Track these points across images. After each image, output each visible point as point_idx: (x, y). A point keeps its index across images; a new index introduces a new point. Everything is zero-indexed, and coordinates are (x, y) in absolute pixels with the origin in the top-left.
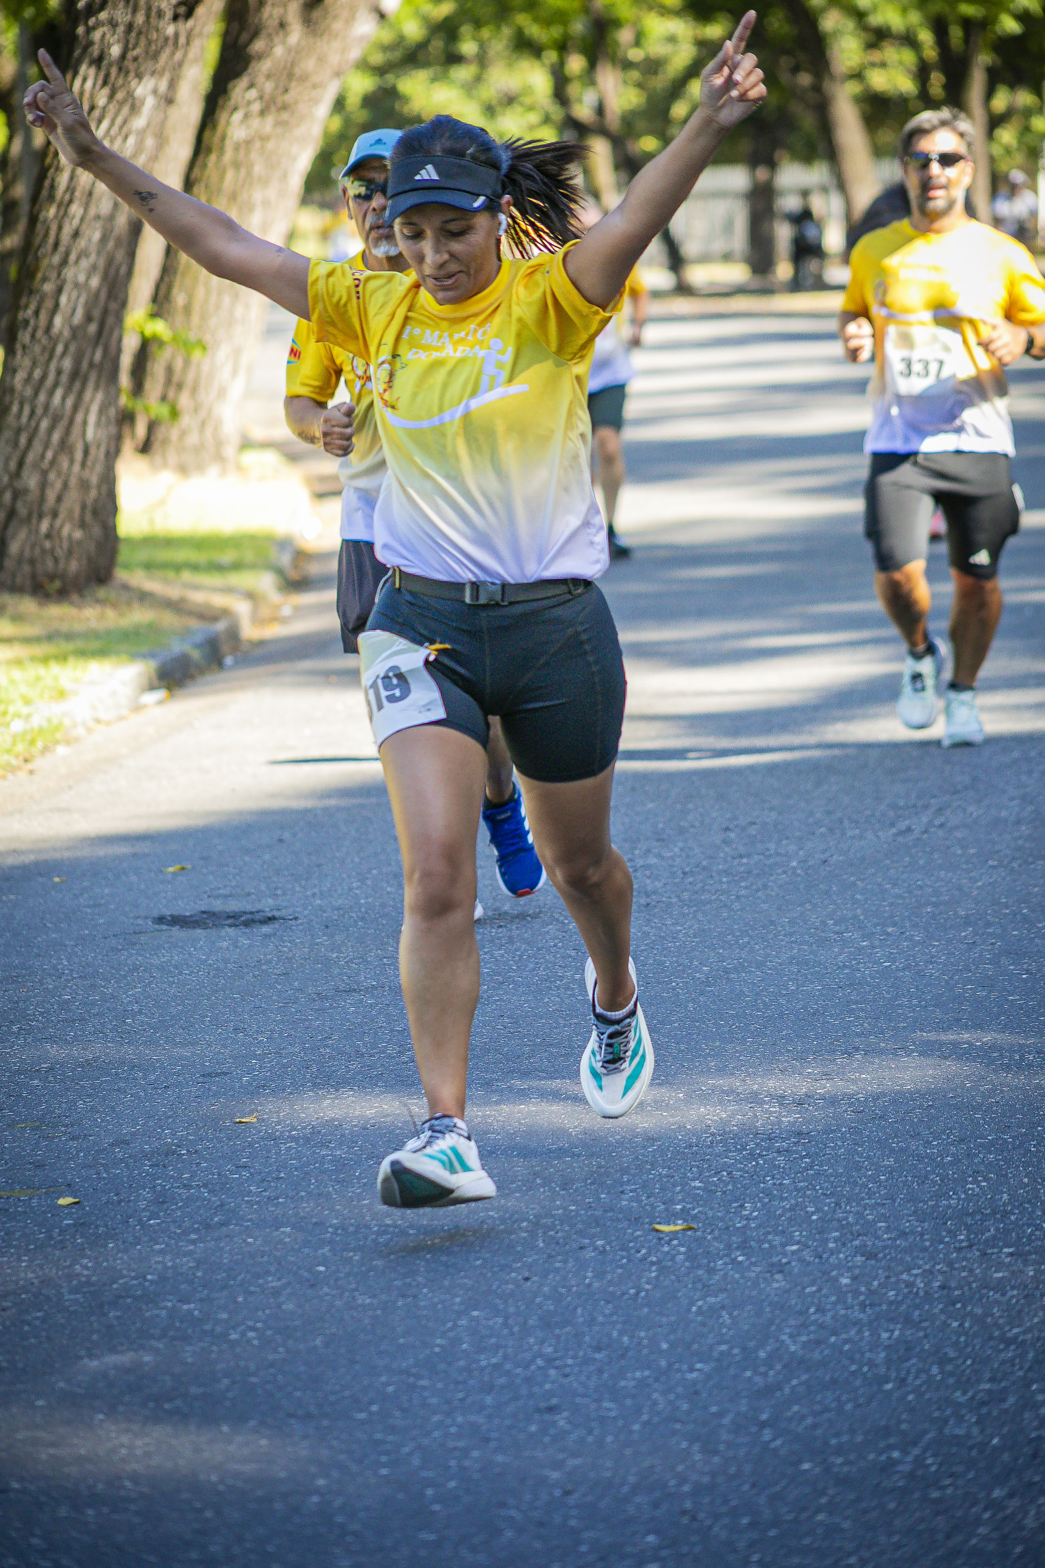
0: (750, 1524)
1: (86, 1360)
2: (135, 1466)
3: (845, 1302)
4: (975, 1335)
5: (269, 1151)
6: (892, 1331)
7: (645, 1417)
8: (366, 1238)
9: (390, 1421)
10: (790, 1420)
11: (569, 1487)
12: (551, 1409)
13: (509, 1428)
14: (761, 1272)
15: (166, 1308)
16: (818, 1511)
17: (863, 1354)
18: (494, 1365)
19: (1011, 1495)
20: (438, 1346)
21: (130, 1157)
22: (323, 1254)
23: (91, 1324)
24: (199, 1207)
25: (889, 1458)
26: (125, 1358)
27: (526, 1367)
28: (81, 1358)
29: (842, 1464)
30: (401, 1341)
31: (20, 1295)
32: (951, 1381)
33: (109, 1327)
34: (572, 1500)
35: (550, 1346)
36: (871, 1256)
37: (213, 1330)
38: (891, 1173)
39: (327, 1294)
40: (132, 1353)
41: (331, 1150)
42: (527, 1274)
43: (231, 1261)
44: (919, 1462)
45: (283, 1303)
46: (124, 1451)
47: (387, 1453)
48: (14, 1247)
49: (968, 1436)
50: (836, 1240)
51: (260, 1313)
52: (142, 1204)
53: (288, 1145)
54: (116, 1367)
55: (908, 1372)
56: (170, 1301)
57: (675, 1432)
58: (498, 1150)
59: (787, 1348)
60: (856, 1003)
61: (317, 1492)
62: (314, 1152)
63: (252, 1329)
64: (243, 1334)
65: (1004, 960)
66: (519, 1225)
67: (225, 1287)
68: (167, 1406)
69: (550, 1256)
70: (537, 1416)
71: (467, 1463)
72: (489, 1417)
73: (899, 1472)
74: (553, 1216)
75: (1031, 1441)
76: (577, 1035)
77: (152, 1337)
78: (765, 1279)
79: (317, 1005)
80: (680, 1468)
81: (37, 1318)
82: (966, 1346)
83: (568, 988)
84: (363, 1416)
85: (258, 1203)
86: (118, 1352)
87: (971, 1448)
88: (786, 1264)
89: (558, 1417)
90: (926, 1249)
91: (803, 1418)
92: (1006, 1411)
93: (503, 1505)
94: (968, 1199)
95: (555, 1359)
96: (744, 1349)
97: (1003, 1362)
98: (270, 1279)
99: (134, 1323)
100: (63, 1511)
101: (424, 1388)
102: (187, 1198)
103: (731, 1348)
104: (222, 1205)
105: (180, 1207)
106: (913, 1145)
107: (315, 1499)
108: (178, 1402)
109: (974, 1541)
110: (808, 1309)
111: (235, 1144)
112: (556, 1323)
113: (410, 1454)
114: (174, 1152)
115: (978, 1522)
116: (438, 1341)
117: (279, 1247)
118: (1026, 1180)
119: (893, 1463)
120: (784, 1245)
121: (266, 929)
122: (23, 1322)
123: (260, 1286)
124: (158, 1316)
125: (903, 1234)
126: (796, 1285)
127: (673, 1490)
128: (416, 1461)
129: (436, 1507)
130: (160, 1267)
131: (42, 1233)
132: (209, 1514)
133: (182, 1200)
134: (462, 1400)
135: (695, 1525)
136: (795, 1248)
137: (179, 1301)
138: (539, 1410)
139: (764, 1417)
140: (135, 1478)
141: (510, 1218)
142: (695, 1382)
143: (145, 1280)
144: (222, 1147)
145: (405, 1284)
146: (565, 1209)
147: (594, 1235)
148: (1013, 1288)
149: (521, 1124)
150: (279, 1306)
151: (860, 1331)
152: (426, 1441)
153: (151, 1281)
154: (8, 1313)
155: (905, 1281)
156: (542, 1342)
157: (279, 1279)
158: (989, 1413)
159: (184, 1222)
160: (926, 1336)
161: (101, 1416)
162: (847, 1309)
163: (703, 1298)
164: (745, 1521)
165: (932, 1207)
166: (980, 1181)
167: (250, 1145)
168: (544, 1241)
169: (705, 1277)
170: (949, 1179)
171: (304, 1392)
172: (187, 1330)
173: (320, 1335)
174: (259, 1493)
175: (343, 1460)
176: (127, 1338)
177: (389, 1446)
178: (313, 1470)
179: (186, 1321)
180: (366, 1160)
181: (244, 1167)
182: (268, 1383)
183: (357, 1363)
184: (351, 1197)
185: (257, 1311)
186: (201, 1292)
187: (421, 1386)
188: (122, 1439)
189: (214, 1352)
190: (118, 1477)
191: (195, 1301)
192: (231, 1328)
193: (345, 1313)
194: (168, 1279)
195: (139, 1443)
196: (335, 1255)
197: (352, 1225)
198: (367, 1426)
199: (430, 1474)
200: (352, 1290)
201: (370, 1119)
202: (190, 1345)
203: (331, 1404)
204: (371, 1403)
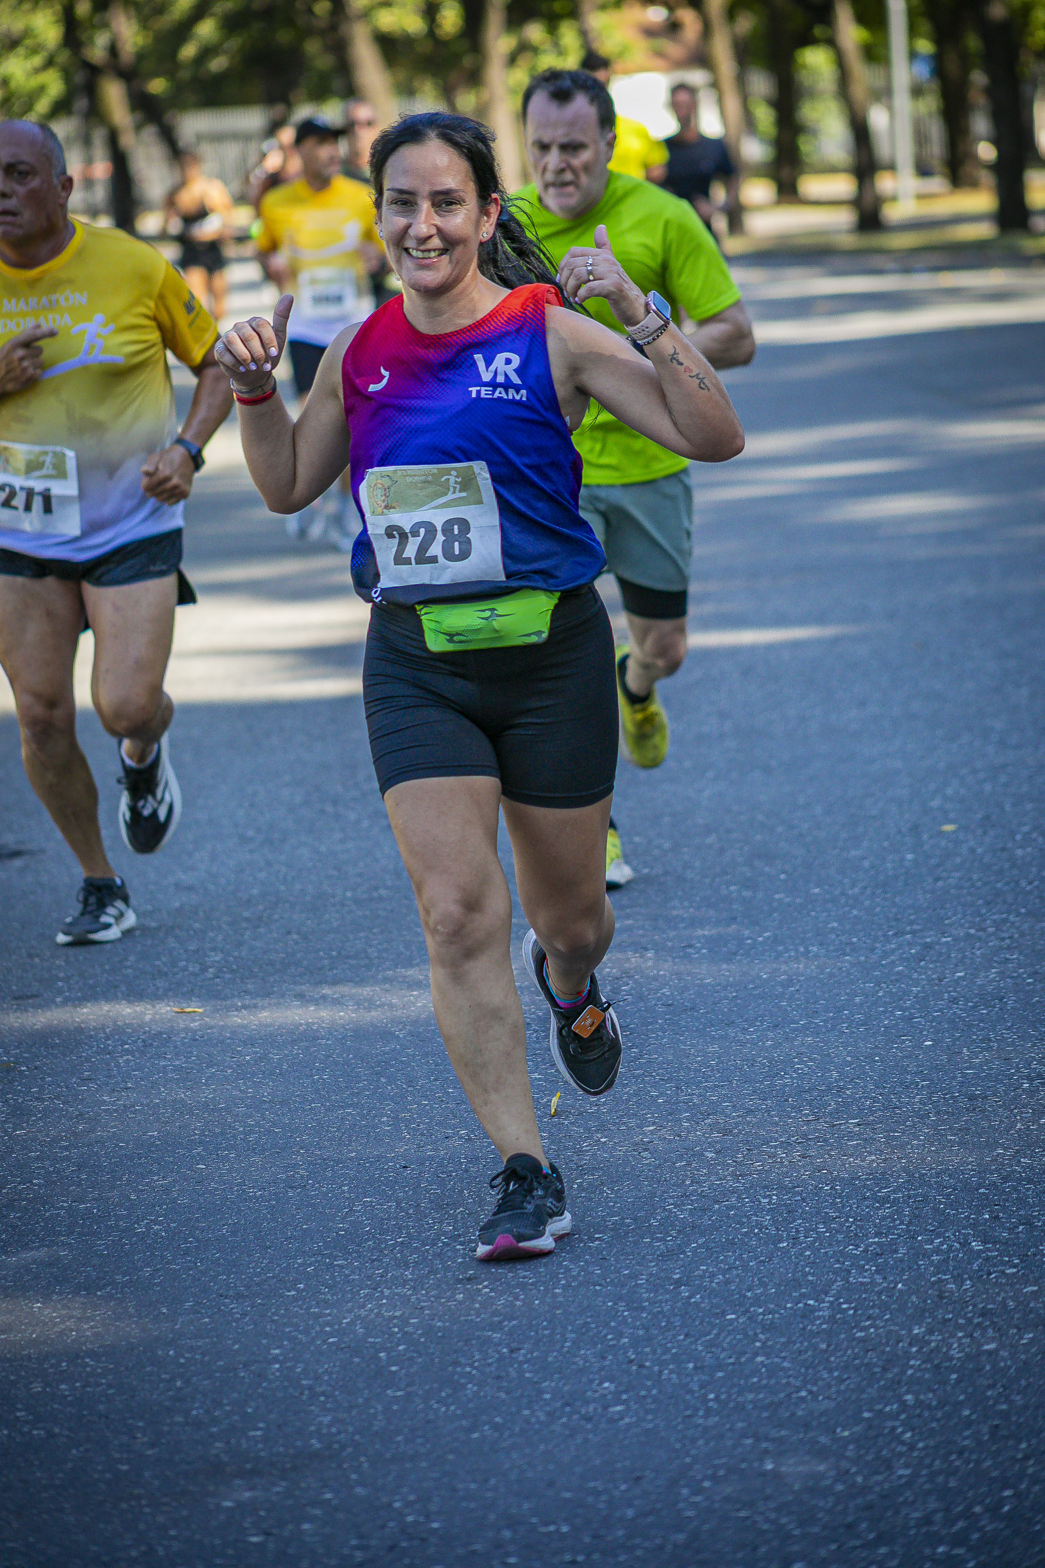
0: (695, 1368)
2: (88, 1345)
3: (717, 1174)
4: (849, 1197)
5: (108, 1064)
6: (770, 1196)
7: (563, 1282)
8: (234, 1137)
9: (322, 1297)
10: (702, 1277)
11: (514, 1345)
12: (469, 1279)
13: (438, 1297)
14: (627, 1150)
15: (62, 1207)
16: (756, 1354)
17: (749, 1218)
18: (402, 1243)
19: (931, 1332)
20: (340, 1229)
22: (198, 1154)
25: (806, 1304)
26: (40, 1254)
27: (434, 1244)
29: (763, 1314)
30: (305, 1227)
32: (840, 1237)
33: (14, 1227)
34: (521, 1355)
35: (449, 1224)
36: (726, 1132)
37: (117, 1225)
38: (719, 1058)
39: (216, 1189)
40: (45, 1249)
41: (169, 1060)
42: (403, 1163)
43: (110, 1163)
44: (835, 1307)
46: (74, 1333)
47: (328, 1324)
49: (873, 1283)
50: (688, 1120)
51: (157, 1208)
53: (125, 1058)
54: (34, 1262)
55: (798, 1231)
56: (63, 1201)
57: (597, 1294)
58: (333, 1053)
59: (676, 1216)
60: (631, 907)
61: (276, 1359)
62: (153, 1063)
63: (156, 1222)
64: (148, 1227)
65: (757, 863)
66: (379, 1120)
67: (112, 1188)
68: (99, 1293)
69: (419, 1146)
70: (459, 1286)
71: (410, 1329)
72: (414, 1288)
73: (819, 1317)
74: (409, 1111)
75: (933, 1283)
76: (371, 946)
77: (60, 1234)
78: (633, 1156)
80: (613, 1324)
82: (843, 1207)
83: (343, 905)
84: (293, 1293)
85: (116, 1111)
86: (32, 1250)
87: (880, 1293)
88: (649, 1142)
89: (480, 1287)
90: (776, 1124)
91: (713, 1276)
92: (901, 1260)
93: (456, 1363)
94: (801, 1077)
95: (459, 1235)
96: (635, 1220)
97: (883, 1218)
98: (156, 1178)
99: (37, 1223)
100: (37, 1388)
101: (341, 1267)
102: (44, 1109)
103: (623, 1218)
104: (81, 1114)
105: (40, 1118)
106: (731, 1032)
107: (277, 1366)
108: (108, 1289)
109: (910, 1372)
110: (684, 1181)
111: (71, 1060)
112: (447, 1204)
113: (352, 1323)
114: (14, 1069)
115: (908, 1356)
117: (153, 1149)
118: (849, 1059)
119: (813, 1310)
120: (641, 1126)
121: (17, 863)
123: (147, 1184)
124: (58, 1215)
125: (750, 1112)
126: (666, 1161)
127: (611, 1343)
128: (360, 1330)
129: (394, 1369)
132: (179, 1383)
133: (40, 1112)
134: (382, 1276)
135: (644, 1371)
136: (651, 1128)
137: (75, 1202)
138: (460, 1281)
139: (678, 1276)
141: (368, 1114)
142: (599, 1250)
143: (32, 1184)
145: (287, 1177)
146: (419, 1104)
147: (454, 1127)
148: (870, 1153)
149: (346, 1029)
150: (174, 1201)
151: (739, 1198)
152: (363, 1313)
153: (39, 1185)
155: (766, 1153)
156: (441, 1222)
158: (886, 1262)
160: (804, 1200)
161: (38, 1305)
162: (721, 1179)
163: (581, 1176)
164: (691, 1365)
165: (769, 1086)
166: (806, 1061)
167: (88, 1060)
168: (409, 1133)
169: (575, 1158)
170: (776, 1062)
171: (228, 1276)
172: (91, 1225)
173: (224, 1225)
174: (222, 1363)
175: (290, 1332)
176: (37, 1236)
177: (329, 1318)
178: (264, 1341)
179: (88, 1218)
180: (207, 1068)
181: (90, 1079)
182: (190, 1269)
183: (270, 1248)
184: (206, 1102)
185: (154, 1207)
186: (92, 1192)
187: (338, 1265)
188: (68, 1323)
189: (127, 1244)
190: (77, 1356)
191: (89, 1201)
192: (134, 1223)
193: (241, 1204)
194: (55, 1182)
195: (86, 1327)
196: (211, 1154)
197: (217, 1126)
198: (300, 1303)
199: (378, 1340)
200: (239, 1185)
201: (196, 1031)
202: (100, 1239)
203: (258, 1284)
204: (296, 1281)
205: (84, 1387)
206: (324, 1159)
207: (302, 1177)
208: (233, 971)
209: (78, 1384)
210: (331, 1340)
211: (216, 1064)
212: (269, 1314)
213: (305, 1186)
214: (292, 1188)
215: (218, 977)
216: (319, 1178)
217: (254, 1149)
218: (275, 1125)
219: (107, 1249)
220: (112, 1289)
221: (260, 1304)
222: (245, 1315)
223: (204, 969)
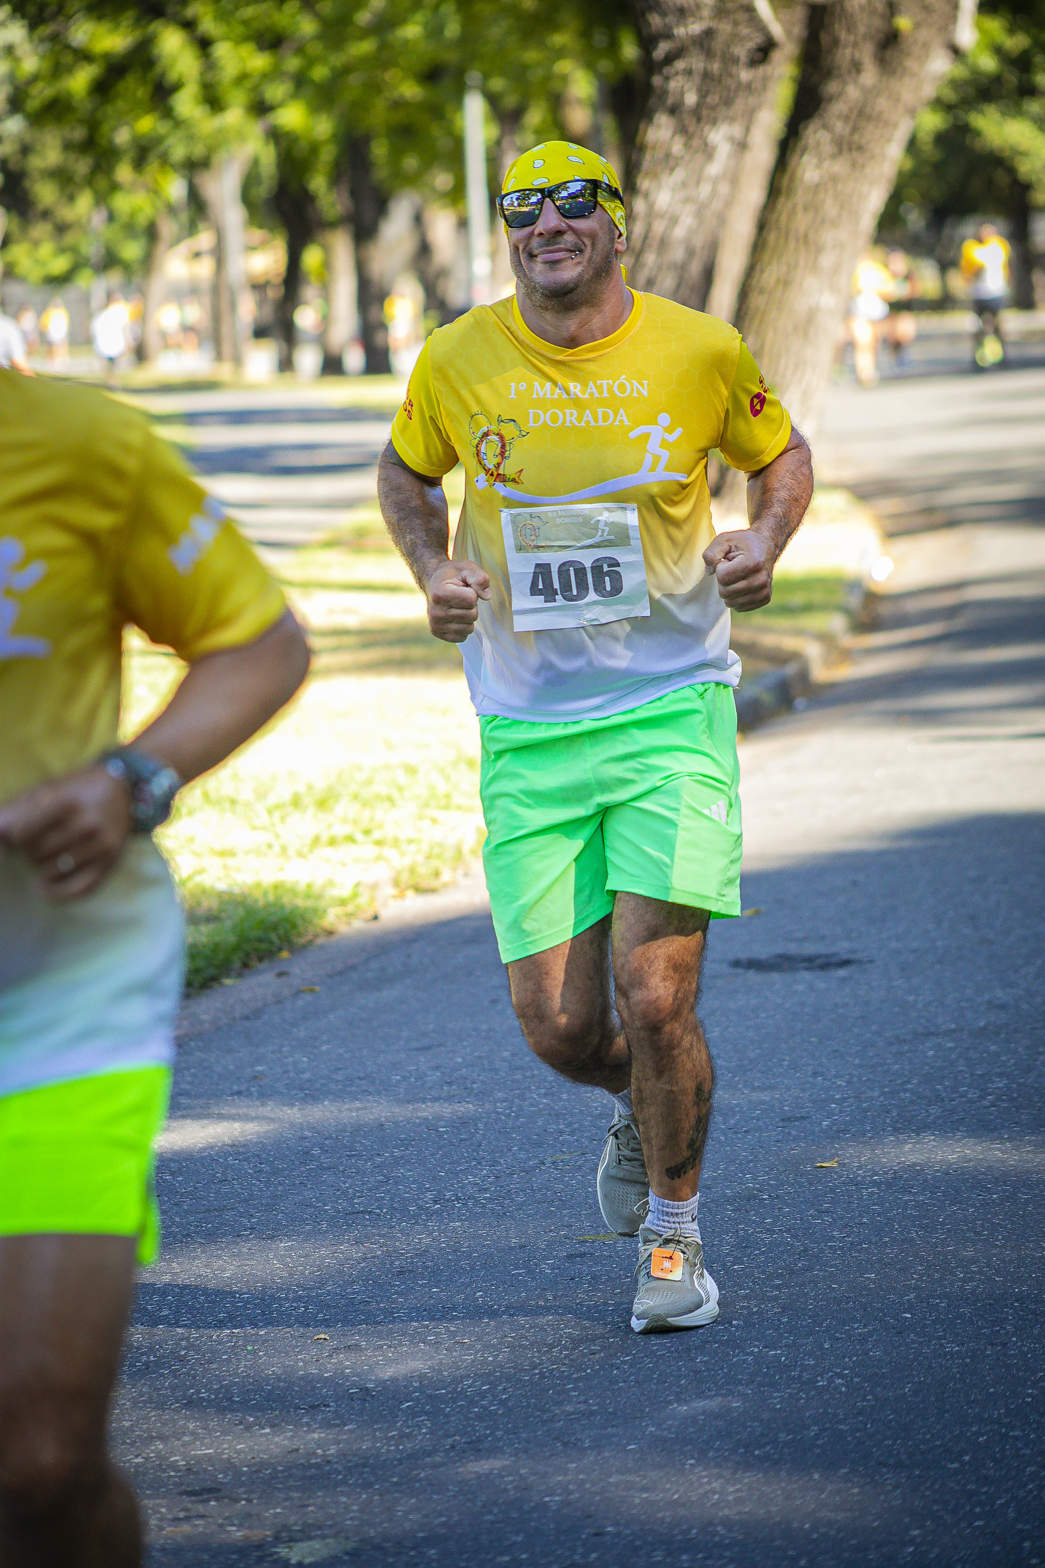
1: (675, 1405)
2: (726, 1512)
5: (851, 1196)
8: (952, 1284)
9: (984, 1472)
15: (752, 1353)
20: (1029, 1395)
21: (713, 1201)
22: (908, 1300)
23: (679, 1369)
24: (782, 1252)
26: (713, 1404)
28: (670, 1403)
30: (992, 1390)
31: (608, 1339)
33: (697, 1372)
37: (800, 1377)
39: (914, 1342)
40: (720, 1399)
41: (914, 1195)
43: (816, 1307)
45: (870, 1350)
46: (716, 1497)
47: (980, 1504)
48: (600, 1290)
51: (847, 1360)
52: (726, 1249)
53: (870, 1190)
54: (704, 1413)
56: (756, 1346)
61: (912, 1541)
62: (897, 1198)
63: (840, 1375)
64: (831, 1380)
67: (811, 1333)
68: (757, 1452)
77: (740, 1382)
79: (894, 1049)
81: (625, 1362)
84: (956, 1465)
85: (841, 1248)
86: (706, 1398)
98: (856, 1326)
99: (722, 1369)
100: (658, 1556)
101: (1016, 1438)
102: (771, 1243)
104: (805, 1251)
105: (763, 1252)
107: (911, 1549)
108: (768, 1448)
111: (817, 1189)
113: (1006, 1505)
114: (755, 1197)
116: (1030, 1391)
117: (864, 1293)
121: (842, 972)
122: (612, 1365)
123: (846, 1332)
124: (745, 1361)
128: (1011, 1514)
129: (1034, 1561)
130: (746, 1312)
131: (628, 1277)
133: (765, 1245)
137: (766, 1347)
140: (728, 1524)
144: (804, 1192)
145: (992, 1332)
150: (866, 1353)
152: (1021, 1493)
153: (737, 1327)
154: (597, 1356)
157: (865, 1326)
159: (768, 1267)
161: (692, 1461)
167: (832, 1191)
171: (895, 1441)
172: (774, 1376)
173: (908, 1383)
174: (853, 1542)
175: (937, 1511)
176: (715, 1383)
177: (983, 1497)
178: (907, 1520)
179: (774, 1367)
180: (949, 1206)
181: (827, 1212)
182: (858, 1431)
183: (948, 1412)
184: (935, 1243)
185: (845, 1358)
186: (787, 1338)
187: (1013, 1437)
188: (714, 1485)
189: (803, 1398)
190: (711, 1523)
191: (782, 1347)
192: (818, 1375)
193: (933, 1361)
194: (754, 1324)
195: (731, 1489)
196: (922, 1302)
197: (937, 1271)
198: (960, 1477)
199: (1027, 1527)
200: (940, 1338)
201: (952, 1164)
202: (778, 1391)
203: (922, 1453)
204: (963, 1452)
205: (706, 1558)
206: (1036, 1315)
207: (1007, 1333)
208: (1011, 1099)
209: (700, 1556)
210: (977, 1524)
211: (960, 1203)
212: (922, 1489)
213: (1006, 1344)
214: (992, 1344)
215: (994, 1106)
216: (1025, 1336)
217: (968, 1298)
218: (998, 1273)
219: (780, 1403)
220: (771, 1448)
221: (919, 1476)
222: (897, 1487)
223: (982, 1097)
